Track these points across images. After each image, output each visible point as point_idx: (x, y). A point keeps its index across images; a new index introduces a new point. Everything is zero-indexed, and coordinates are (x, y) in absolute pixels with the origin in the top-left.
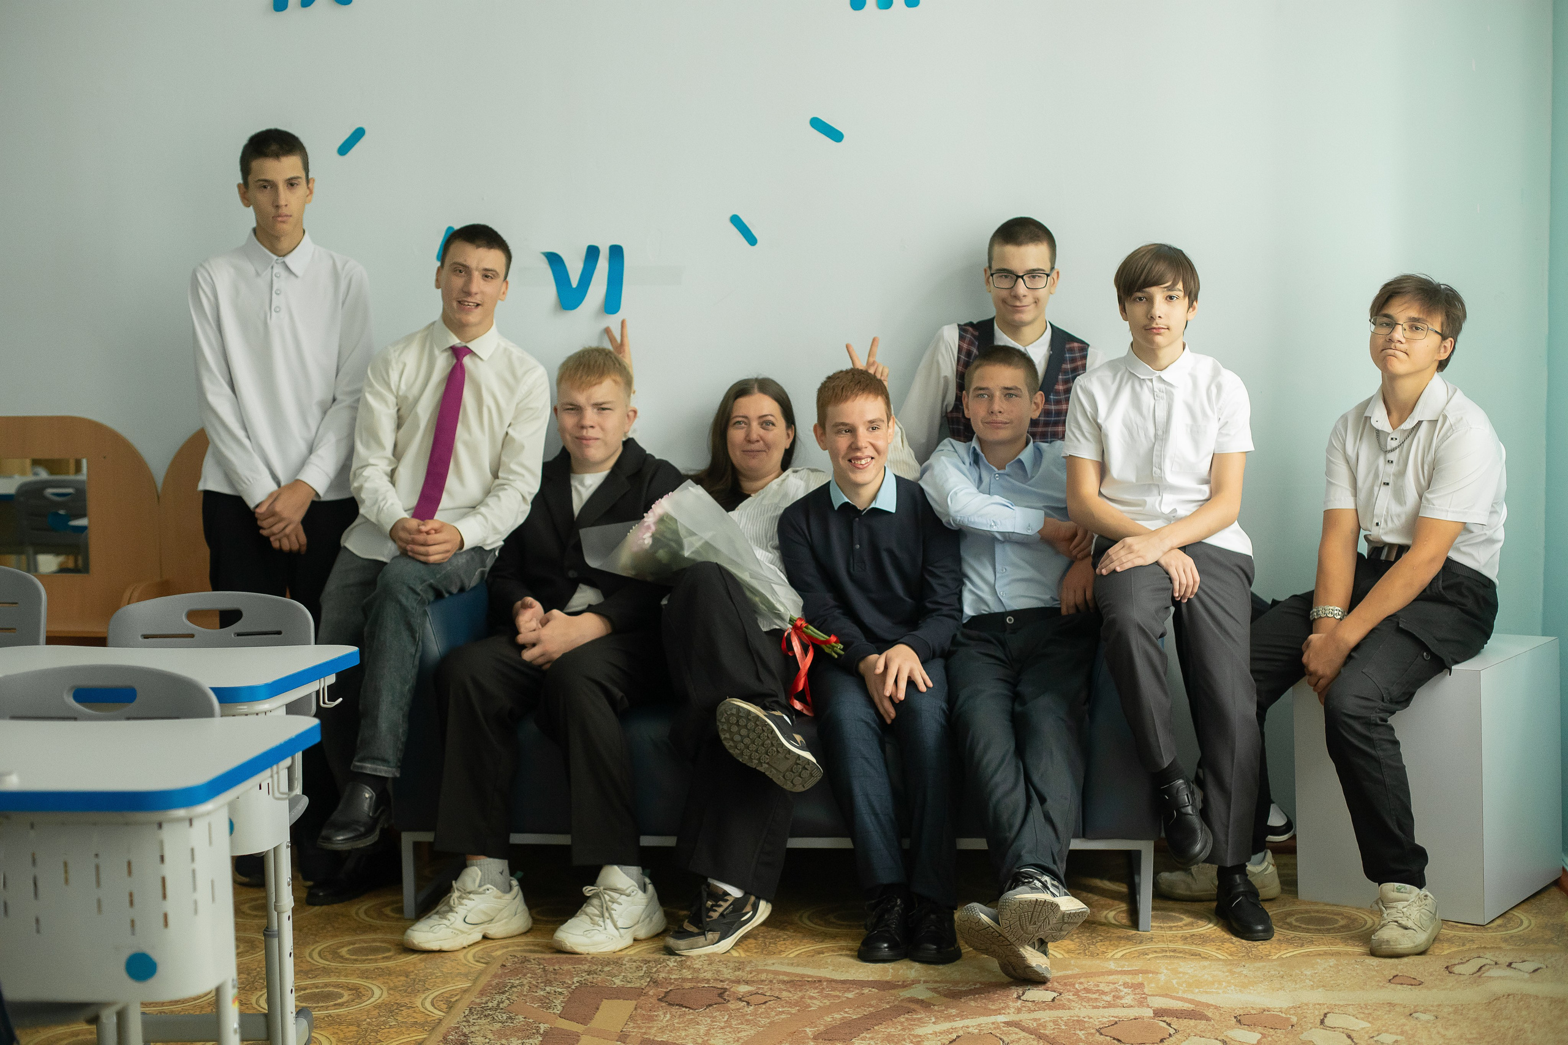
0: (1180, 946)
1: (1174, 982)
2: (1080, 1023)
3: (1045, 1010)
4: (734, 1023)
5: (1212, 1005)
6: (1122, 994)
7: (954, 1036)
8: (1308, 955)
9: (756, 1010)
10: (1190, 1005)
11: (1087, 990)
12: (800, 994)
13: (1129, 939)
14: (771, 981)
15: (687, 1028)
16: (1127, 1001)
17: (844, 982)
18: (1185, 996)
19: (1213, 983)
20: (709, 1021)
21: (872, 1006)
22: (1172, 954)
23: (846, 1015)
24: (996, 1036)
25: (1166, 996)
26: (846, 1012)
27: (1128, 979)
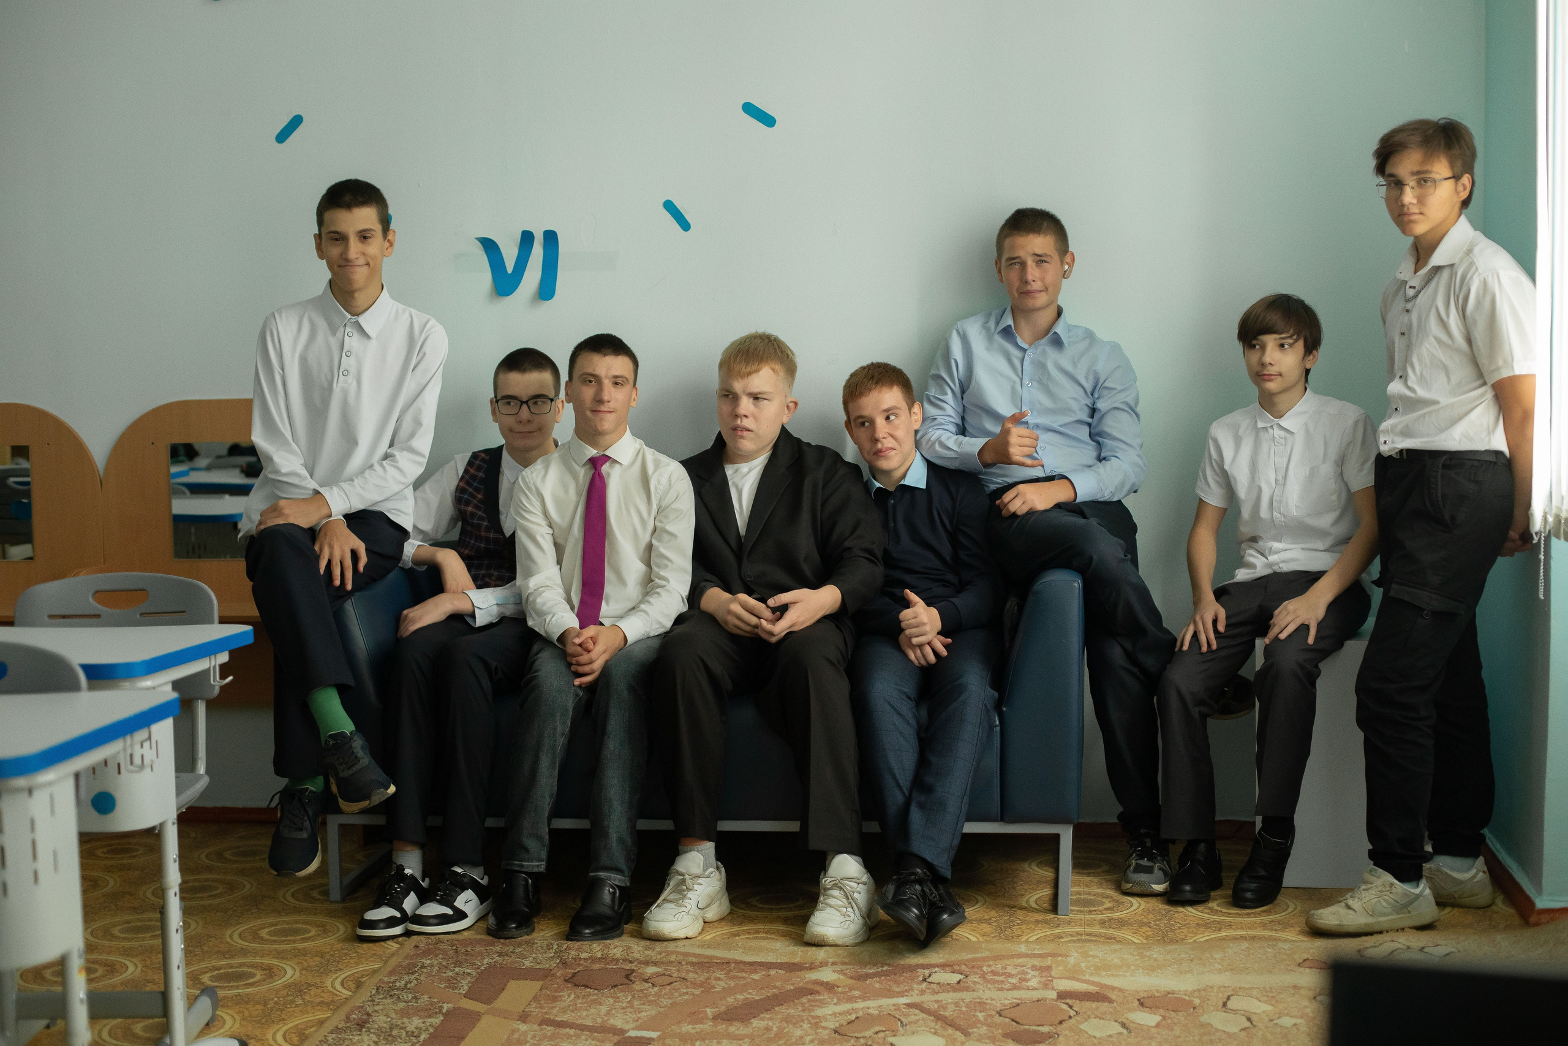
0: (1097, 929)
1: (1083, 965)
2: (981, 1005)
3: (948, 992)
4: (636, 1003)
5: (1117, 988)
6: (1029, 976)
7: (853, 1017)
8: (1223, 939)
9: (660, 991)
10: (1095, 988)
11: (994, 973)
12: (707, 975)
13: (1046, 922)
14: (680, 963)
15: (588, 1008)
16: (1032, 984)
17: (751, 964)
18: (1091, 979)
19: (1121, 967)
20: (611, 1000)
21: (776, 987)
22: (1087, 937)
23: (749, 996)
24: (895, 1017)
25: (1073, 978)
26: (750, 993)
27: (1036, 962)
